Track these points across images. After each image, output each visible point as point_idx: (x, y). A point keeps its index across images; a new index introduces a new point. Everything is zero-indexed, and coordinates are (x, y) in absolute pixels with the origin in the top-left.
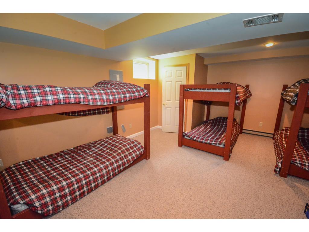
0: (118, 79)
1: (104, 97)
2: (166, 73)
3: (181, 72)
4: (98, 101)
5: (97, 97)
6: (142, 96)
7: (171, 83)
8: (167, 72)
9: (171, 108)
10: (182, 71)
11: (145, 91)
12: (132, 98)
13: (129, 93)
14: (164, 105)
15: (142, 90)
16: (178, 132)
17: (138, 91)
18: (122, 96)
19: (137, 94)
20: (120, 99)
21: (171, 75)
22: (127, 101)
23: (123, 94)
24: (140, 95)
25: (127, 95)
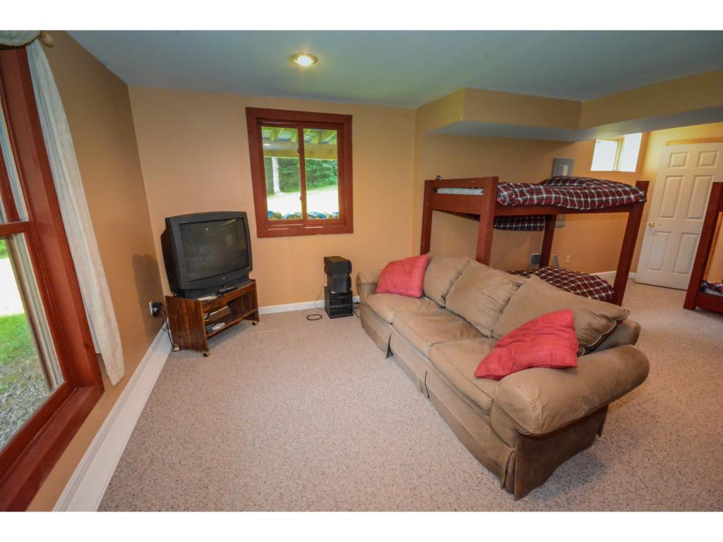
0: (565, 173)
1: (582, 199)
2: (671, 156)
3: (715, 156)
4: (576, 203)
5: (575, 199)
6: (634, 200)
7: (681, 180)
8: (673, 156)
9: (670, 232)
10: (717, 151)
11: (641, 193)
12: (608, 204)
13: (613, 194)
14: (652, 226)
15: (634, 192)
16: (687, 289)
17: (626, 193)
18: (604, 198)
19: (625, 197)
20: (601, 202)
21: (685, 161)
22: (608, 207)
23: (605, 196)
24: (630, 199)
25: (610, 198)
